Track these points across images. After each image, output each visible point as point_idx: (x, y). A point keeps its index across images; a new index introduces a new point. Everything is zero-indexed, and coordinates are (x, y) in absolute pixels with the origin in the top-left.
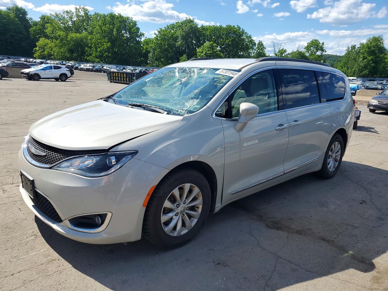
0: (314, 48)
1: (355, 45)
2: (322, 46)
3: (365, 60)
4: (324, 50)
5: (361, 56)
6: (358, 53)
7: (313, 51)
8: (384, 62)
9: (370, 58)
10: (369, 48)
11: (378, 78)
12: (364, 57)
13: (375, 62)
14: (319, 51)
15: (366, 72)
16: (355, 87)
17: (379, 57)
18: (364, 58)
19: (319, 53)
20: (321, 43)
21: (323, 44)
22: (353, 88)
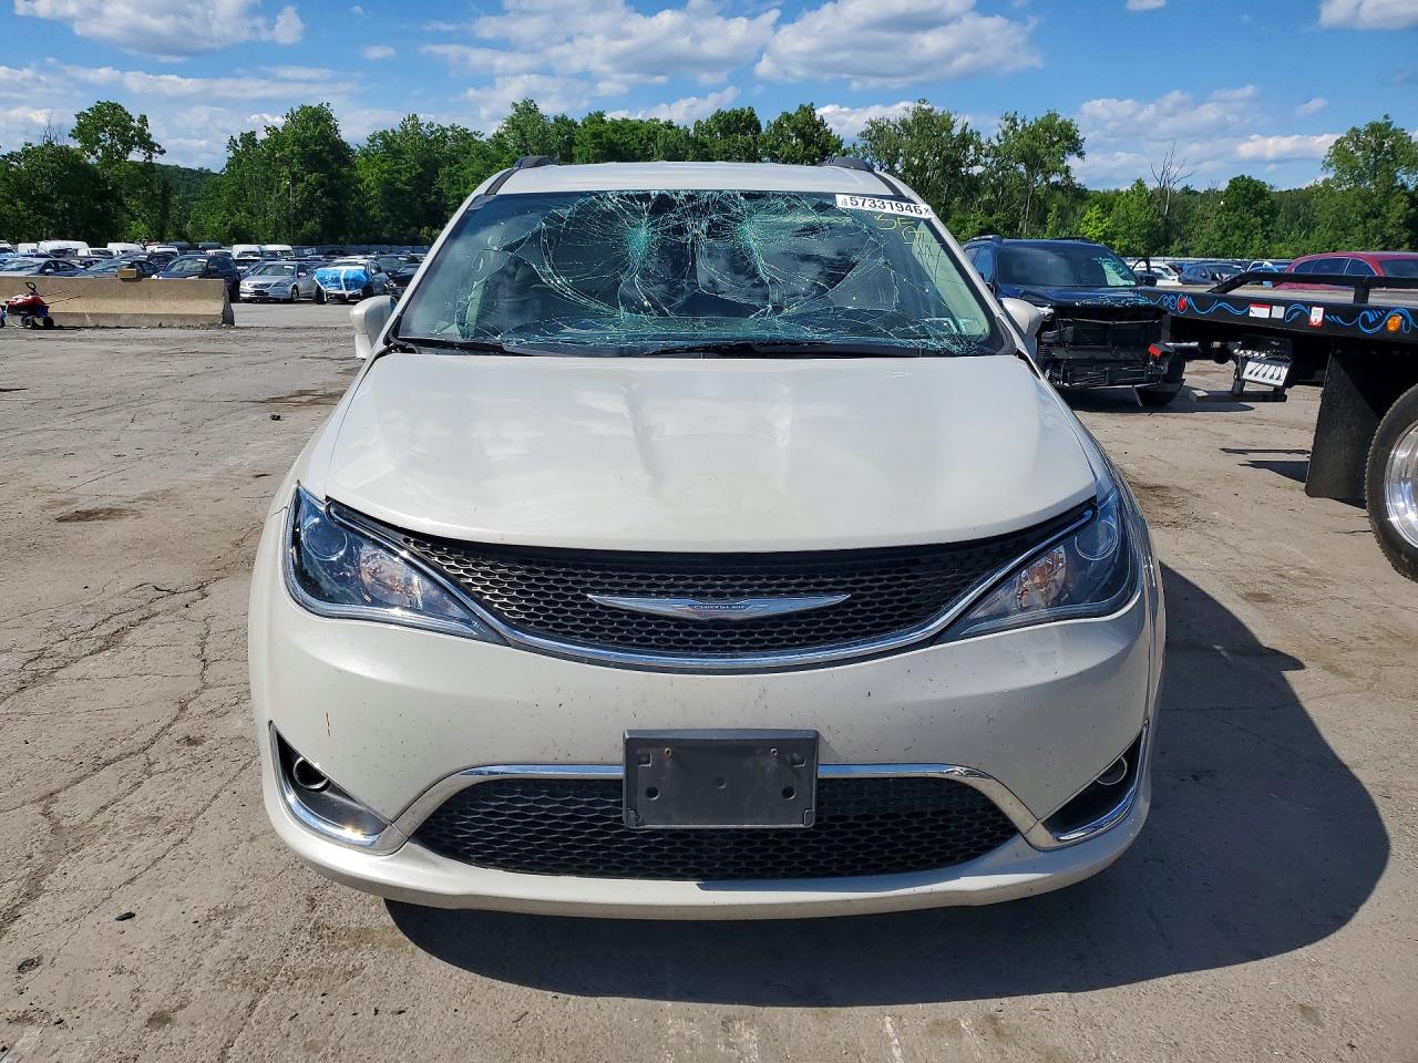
0: (112, 135)
1: (253, 133)
2: (142, 130)
3: (300, 186)
4: (153, 144)
5: (285, 171)
6: (269, 162)
7: (111, 146)
8: (358, 192)
9: (312, 178)
10: (304, 145)
11: (354, 247)
12: (294, 175)
13: (332, 193)
14: (135, 149)
15: (311, 226)
16: (359, 276)
17: (338, 176)
18: (296, 179)
19: (137, 156)
20: (136, 117)
21: (143, 120)
22: (353, 280)
